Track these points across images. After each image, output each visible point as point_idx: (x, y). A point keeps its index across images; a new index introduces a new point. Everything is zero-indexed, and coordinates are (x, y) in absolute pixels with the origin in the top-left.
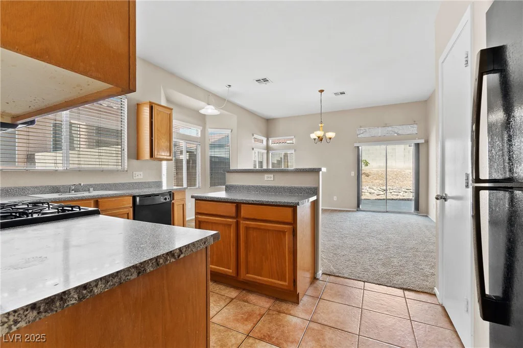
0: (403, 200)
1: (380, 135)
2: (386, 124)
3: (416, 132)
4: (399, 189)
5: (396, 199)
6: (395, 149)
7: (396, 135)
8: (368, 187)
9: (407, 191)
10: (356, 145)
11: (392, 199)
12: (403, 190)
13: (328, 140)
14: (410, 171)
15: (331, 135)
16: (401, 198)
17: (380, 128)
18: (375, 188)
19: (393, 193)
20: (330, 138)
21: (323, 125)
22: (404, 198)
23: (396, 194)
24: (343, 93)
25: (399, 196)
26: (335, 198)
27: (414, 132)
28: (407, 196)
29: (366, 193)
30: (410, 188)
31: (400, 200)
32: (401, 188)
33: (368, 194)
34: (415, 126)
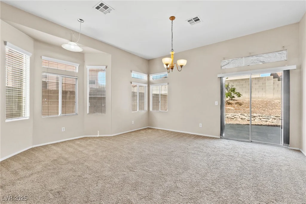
0: (272, 126)
1: (243, 65)
2: (250, 53)
3: (285, 58)
4: (268, 117)
5: (265, 125)
6: (265, 83)
7: (261, 63)
8: (240, 114)
9: (275, 118)
10: (219, 76)
11: (261, 125)
12: (272, 117)
13: (180, 68)
14: (279, 101)
15: (182, 62)
16: (270, 124)
17: (244, 58)
18: (245, 114)
19: (263, 120)
20: (182, 66)
21: (173, 53)
22: (273, 124)
23: (265, 120)
24: (197, 20)
25: (268, 122)
26: (201, 125)
27: (283, 59)
28: (275, 122)
29: (238, 119)
30: (279, 116)
31: (269, 126)
32: (270, 115)
33: (240, 119)
34: (285, 52)
